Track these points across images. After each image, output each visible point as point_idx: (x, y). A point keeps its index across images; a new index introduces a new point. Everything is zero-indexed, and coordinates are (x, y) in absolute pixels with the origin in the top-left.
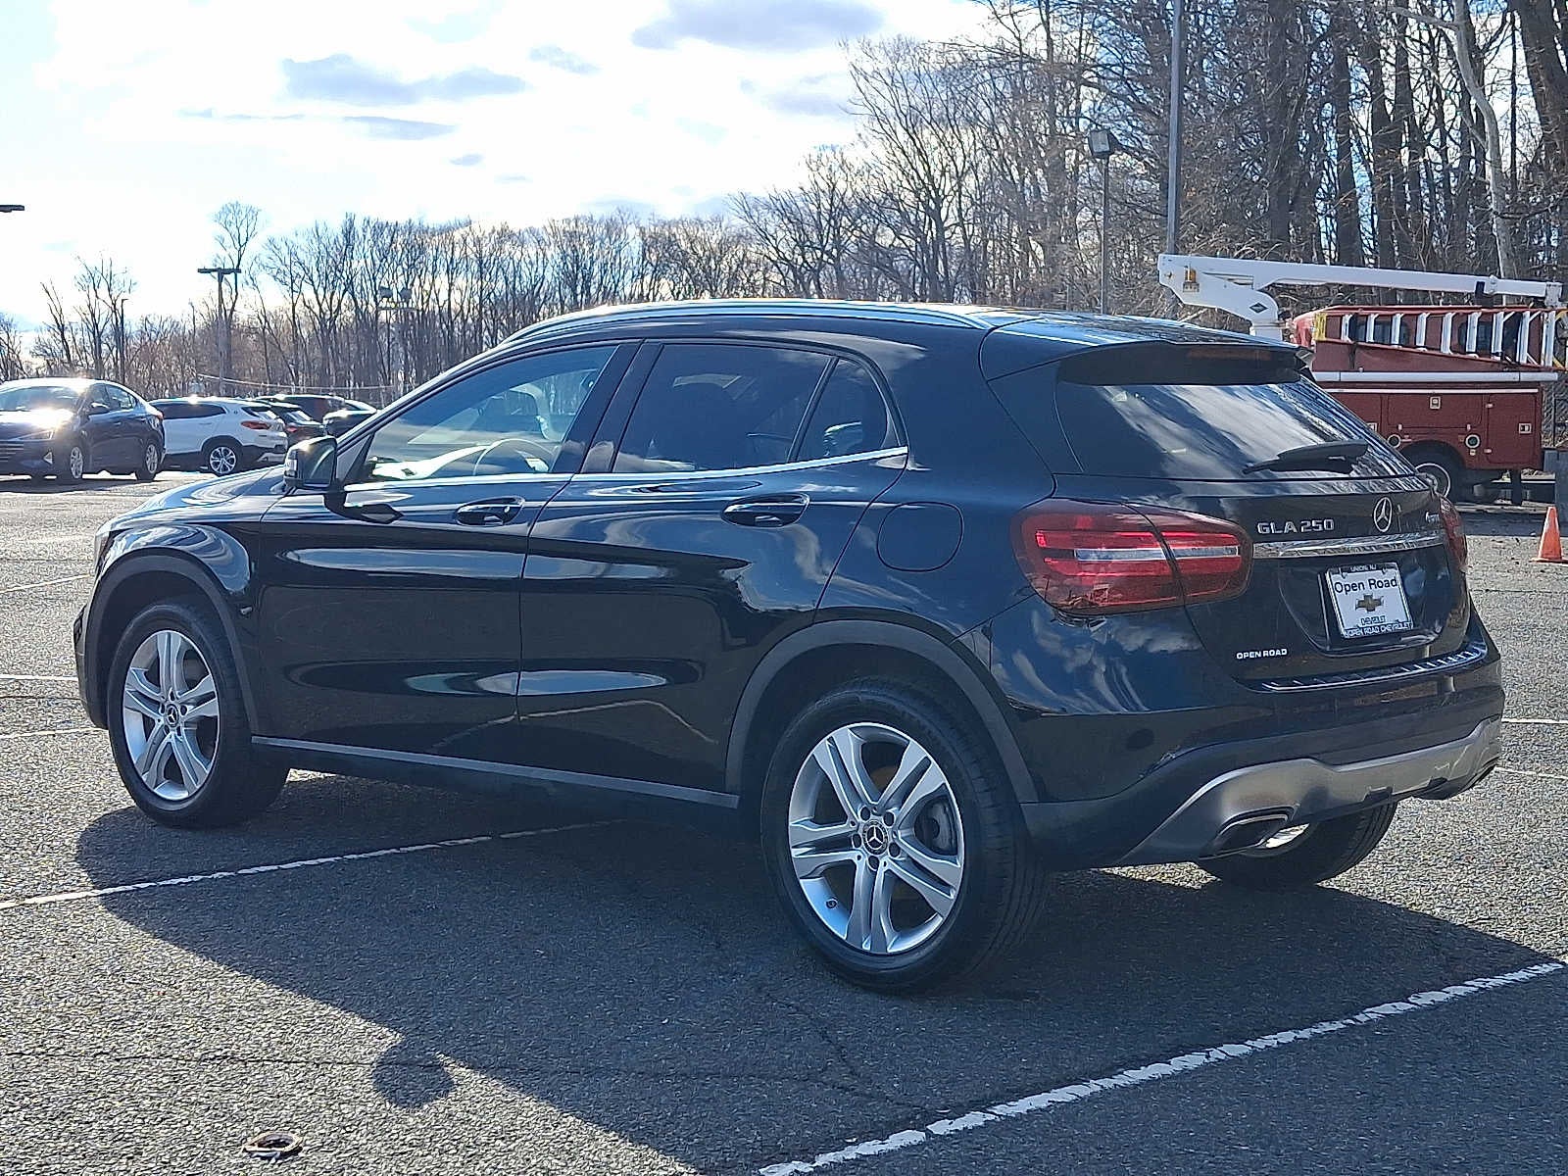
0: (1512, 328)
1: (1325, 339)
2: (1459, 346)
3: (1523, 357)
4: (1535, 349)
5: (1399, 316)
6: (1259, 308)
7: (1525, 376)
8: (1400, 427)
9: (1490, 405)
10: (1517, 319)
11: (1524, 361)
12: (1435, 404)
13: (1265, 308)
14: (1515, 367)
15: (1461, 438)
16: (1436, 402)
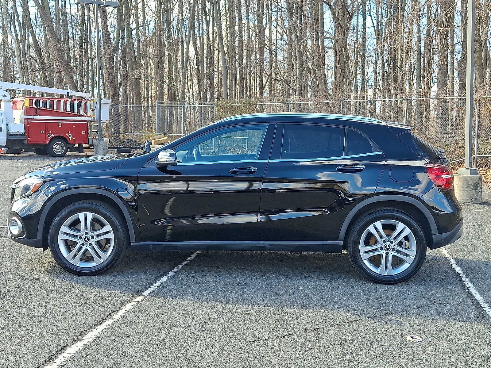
0: (79, 105)
1: (29, 106)
2: (66, 109)
3: (82, 113)
4: (85, 111)
5: (49, 100)
6: (5, 96)
7: (83, 118)
8: (51, 132)
9: (75, 126)
10: (80, 103)
11: (83, 114)
12: (60, 126)
13: (6, 96)
14: (80, 116)
15: (67, 135)
16: (60, 125)
